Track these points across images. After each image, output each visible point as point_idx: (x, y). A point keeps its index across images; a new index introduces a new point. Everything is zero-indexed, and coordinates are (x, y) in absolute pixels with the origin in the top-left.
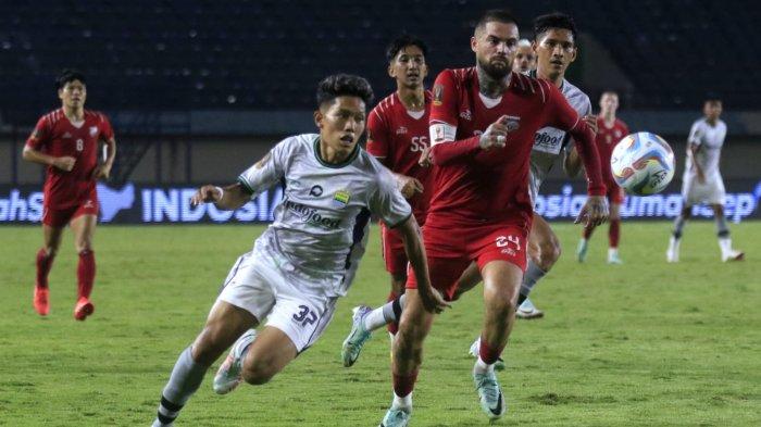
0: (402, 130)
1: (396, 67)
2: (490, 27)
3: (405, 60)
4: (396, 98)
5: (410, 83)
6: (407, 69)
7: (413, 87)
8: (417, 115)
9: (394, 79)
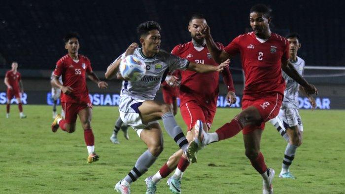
0: (72, 66)
1: (68, 46)
2: (194, 21)
3: (71, 43)
4: (68, 56)
5: (73, 52)
6: (72, 47)
7: (75, 53)
8: (77, 61)
9: (67, 50)
